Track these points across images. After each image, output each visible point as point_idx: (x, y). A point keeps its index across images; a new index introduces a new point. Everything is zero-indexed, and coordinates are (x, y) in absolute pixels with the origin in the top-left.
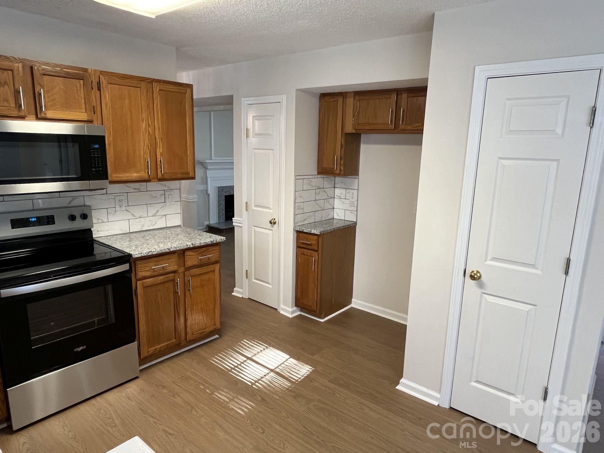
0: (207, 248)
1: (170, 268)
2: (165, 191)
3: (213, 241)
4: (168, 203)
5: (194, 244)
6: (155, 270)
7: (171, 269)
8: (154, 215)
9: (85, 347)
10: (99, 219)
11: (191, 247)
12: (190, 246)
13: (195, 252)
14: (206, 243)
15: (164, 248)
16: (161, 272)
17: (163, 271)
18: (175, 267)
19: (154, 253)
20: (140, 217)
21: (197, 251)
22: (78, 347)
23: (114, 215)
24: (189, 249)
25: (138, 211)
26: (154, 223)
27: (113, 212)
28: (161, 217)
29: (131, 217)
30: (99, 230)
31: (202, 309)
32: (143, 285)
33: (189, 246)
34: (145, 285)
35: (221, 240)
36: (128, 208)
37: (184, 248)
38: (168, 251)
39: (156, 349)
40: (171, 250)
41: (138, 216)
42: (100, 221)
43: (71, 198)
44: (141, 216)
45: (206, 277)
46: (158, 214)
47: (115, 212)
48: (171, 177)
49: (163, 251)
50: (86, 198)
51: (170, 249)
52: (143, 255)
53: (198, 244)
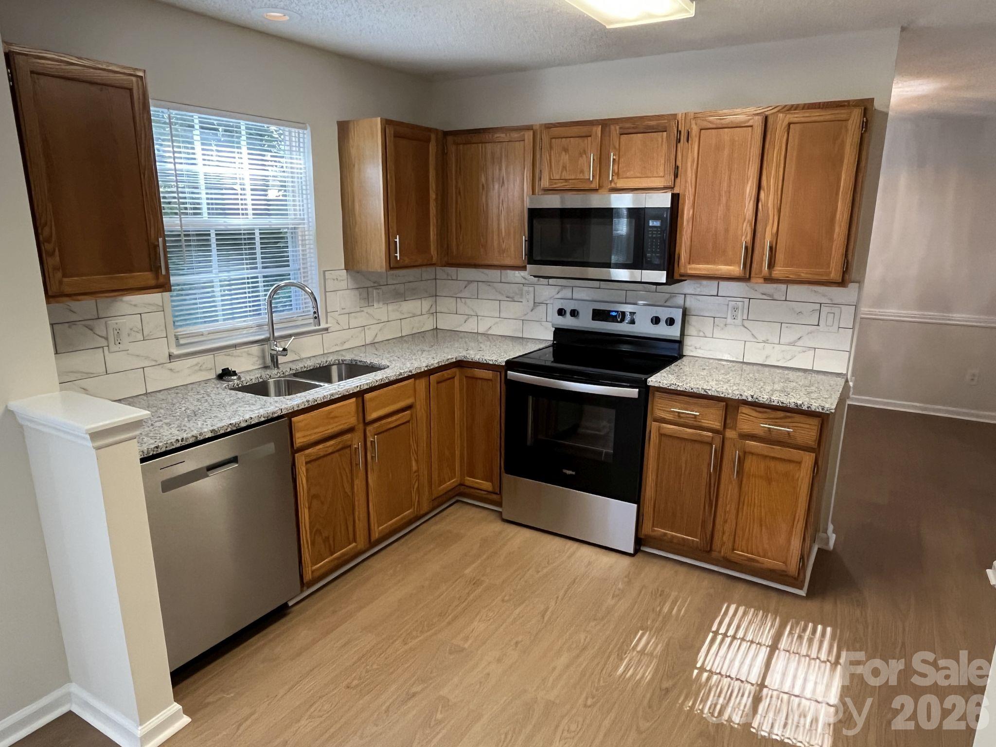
0: (789, 414)
1: (709, 422)
2: (822, 305)
3: (801, 405)
4: (821, 328)
5: (755, 397)
6: (682, 415)
7: (709, 425)
8: (792, 344)
9: (574, 473)
10: (700, 331)
11: (749, 400)
12: (747, 397)
13: (760, 412)
14: (782, 403)
15: (698, 386)
16: (691, 422)
17: (695, 423)
18: (716, 424)
19: (679, 389)
20: (764, 342)
21: (765, 412)
22: (569, 470)
23: (723, 329)
24: (745, 403)
25: (762, 331)
26: (789, 357)
27: (722, 325)
28: (804, 349)
29: (749, 337)
30: (698, 346)
31: (761, 521)
32: (659, 430)
33: (744, 398)
34: (662, 431)
35: (823, 409)
36: (746, 323)
37: (734, 398)
38: (702, 392)
39: (665, 534)
40: (710, 393)
41: (761, 339)
42: (701, 334)
43: (668, 296)
44: (768, 340)
45: (781, 467)
46: (799, 343)
47: (726, 325)
48: (788, 277)
49: (695, 391)
50: (688, 297)
51: (707, 391)
52: (661, 386)
53: (764, 400)
